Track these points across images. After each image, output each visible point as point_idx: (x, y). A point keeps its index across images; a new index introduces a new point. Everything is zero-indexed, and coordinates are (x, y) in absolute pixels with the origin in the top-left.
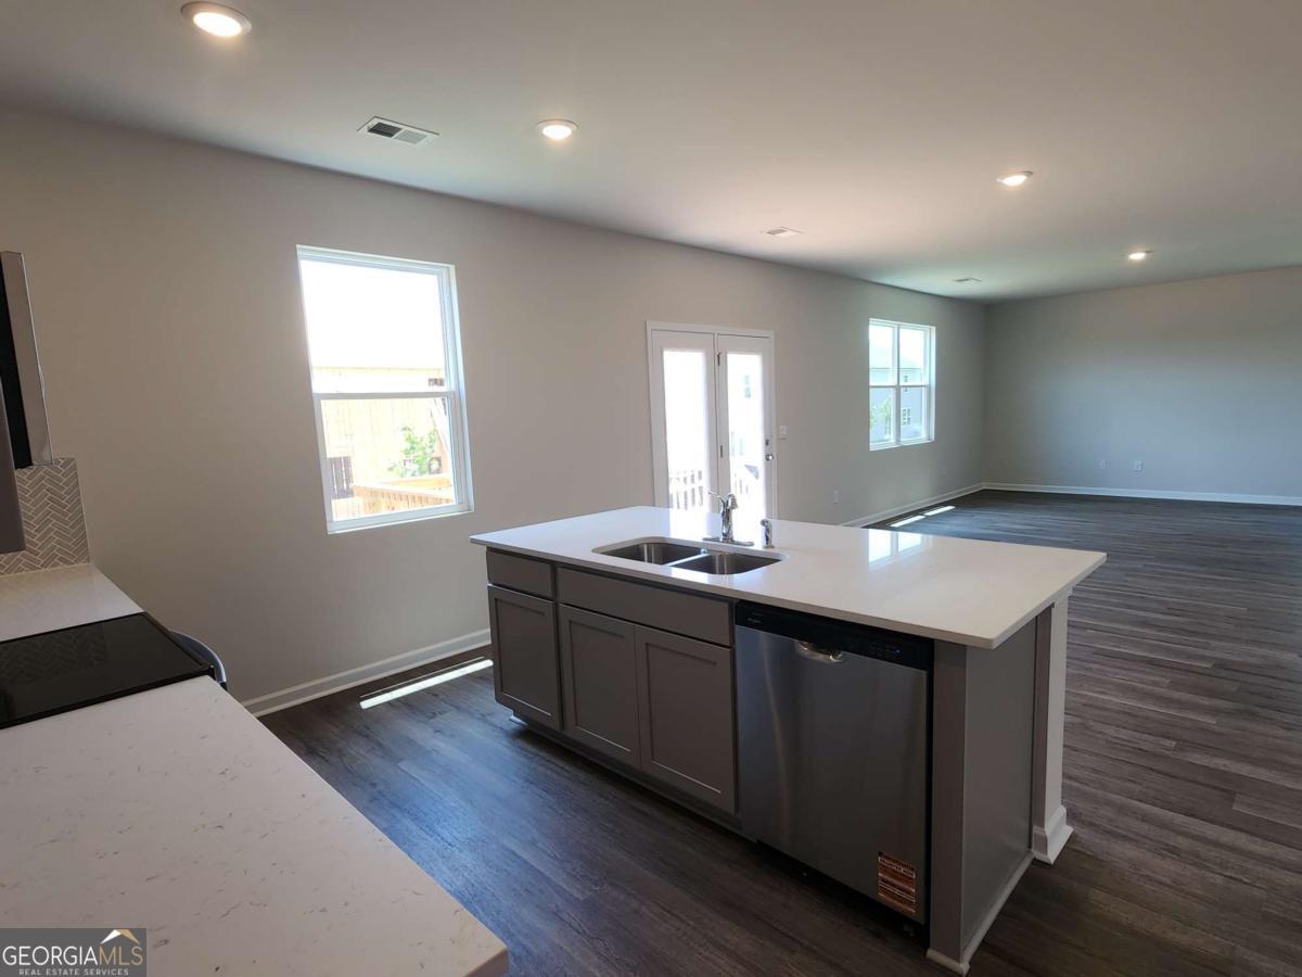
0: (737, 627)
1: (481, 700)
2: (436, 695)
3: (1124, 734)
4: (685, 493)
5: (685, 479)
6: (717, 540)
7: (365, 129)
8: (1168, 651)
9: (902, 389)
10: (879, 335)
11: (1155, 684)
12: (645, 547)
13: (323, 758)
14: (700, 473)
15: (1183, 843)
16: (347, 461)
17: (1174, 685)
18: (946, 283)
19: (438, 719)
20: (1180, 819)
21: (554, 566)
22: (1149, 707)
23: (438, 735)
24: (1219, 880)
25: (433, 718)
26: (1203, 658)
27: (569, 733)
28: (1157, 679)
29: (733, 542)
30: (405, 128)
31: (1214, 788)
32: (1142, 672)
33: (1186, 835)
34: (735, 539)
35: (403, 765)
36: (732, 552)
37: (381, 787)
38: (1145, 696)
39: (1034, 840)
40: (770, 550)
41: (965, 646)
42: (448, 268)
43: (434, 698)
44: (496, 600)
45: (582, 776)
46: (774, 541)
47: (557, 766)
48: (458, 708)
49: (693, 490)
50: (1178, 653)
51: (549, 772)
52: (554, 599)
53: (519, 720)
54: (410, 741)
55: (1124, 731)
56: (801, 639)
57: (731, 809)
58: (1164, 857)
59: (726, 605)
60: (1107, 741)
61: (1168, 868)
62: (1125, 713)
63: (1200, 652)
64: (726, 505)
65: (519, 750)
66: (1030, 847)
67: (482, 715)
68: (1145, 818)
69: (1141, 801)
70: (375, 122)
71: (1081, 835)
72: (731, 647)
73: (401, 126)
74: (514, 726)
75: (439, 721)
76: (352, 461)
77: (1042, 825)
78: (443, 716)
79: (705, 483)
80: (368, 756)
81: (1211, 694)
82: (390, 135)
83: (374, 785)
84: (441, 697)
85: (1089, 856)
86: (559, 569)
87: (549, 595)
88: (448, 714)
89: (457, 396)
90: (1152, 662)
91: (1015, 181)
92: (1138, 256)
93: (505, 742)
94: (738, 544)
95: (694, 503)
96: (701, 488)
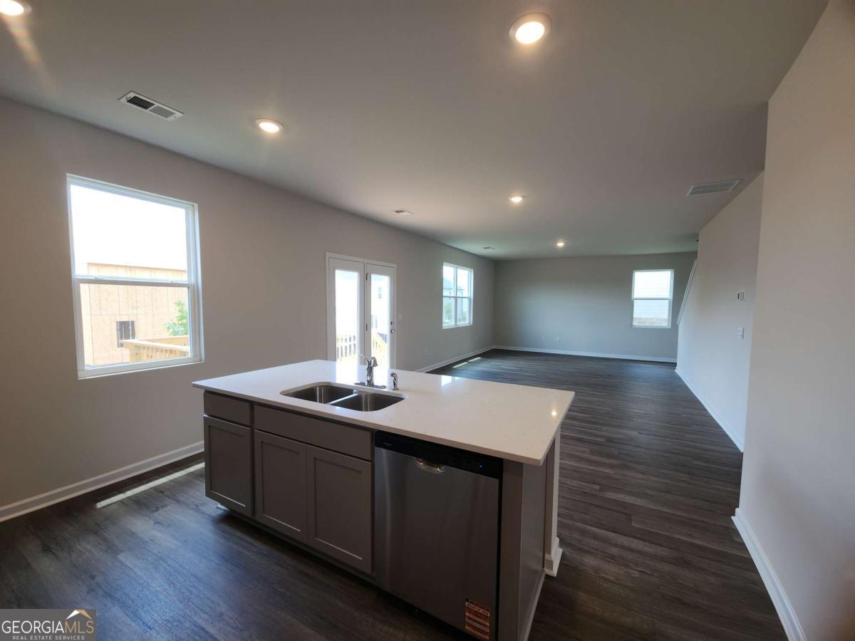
0: (376, 448)
1: (198, 493)
2: (162, 492)
3: (575, 483)
4: (346, 347)
5: (346, 340)
6: (362, 384)
7: (124, 100)
8: (586, 433)
9: (458, 299)
10: (448, 271)
11: (584, 452)
12: (318, 388)
13: (54, 553)
14: (354, 337)
15: (615, 551)
16: (133, 322)
17: (592, 452)
18: (478, 248)
19: (160, 512)
20: (611, 535)
21: (252, 405)
22: (584, 466)
23: (157, 526)
24: (636, 574)
25: (156, 511)
26: (600, 436)
27: (258, 518)
28: (582, 449)
29: (373, 385)
30: (157, 104)
31: (621, 512)
32: (575, 445)
33: (616, 545)
34: (375, 384)
35: (121, 557)
36: (372, 392)
37: (99, 579)
38: (581, 459)
39: (545, 563)
40: (396, 392)
41: (522, 464)
42: (193, 206)
43: (161, 495)
44: (210, 426)
45: (265, 548)
46: (399, 386)
47: (248, 542)
48: (178, 501)
49: (350, 346)
50: (590, 434)
51: (241, 549)
52: (251, 426)
53: (223, 507)
54: (133, 534)
55: (575, 481)
56: (419, 457)
57: (368, 571)
58: (609, 562)
59: (369, 434)
60: (569, 489)
61: (612, 570)
62: (574, 471)
63: (599, 433)
64: (370, 363)
65: (220, 532)
66: (543, 567)
67: (197, 506)
68: (595, 537)
69: (590, 526)
70: (132, 95)
71: (566, 553)
72: (372, 461)
73: (154, 103)
74: (220, 512)
75: (160, 515)
76: (136, 324)
77: (550, 553)
78: (164, 509)
79: (357, 342)
80: (93, 550)
81: (608, 456)
82: (146, 108)
83: (93, 577)
84: (166, 493)
85: (572, 567)
86: (255, 406)
87: (248, 424)
88: (169, 507)
89: (196, 288)
90: (580, 440)
91: (517, 200)
92: (561, 244)
93: (210, 527)
94: (376, 387)
95: (350, 352)
96: (355, 345)
